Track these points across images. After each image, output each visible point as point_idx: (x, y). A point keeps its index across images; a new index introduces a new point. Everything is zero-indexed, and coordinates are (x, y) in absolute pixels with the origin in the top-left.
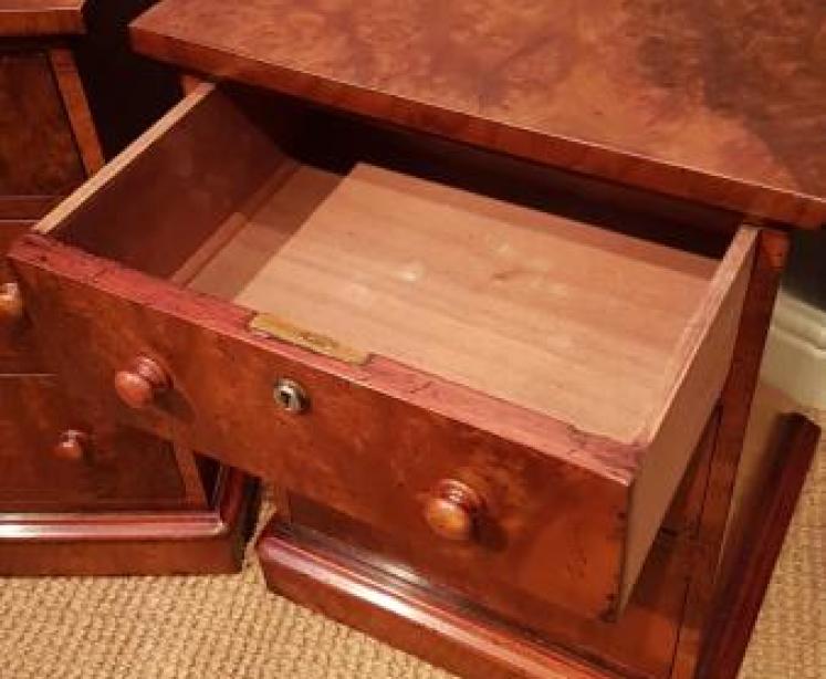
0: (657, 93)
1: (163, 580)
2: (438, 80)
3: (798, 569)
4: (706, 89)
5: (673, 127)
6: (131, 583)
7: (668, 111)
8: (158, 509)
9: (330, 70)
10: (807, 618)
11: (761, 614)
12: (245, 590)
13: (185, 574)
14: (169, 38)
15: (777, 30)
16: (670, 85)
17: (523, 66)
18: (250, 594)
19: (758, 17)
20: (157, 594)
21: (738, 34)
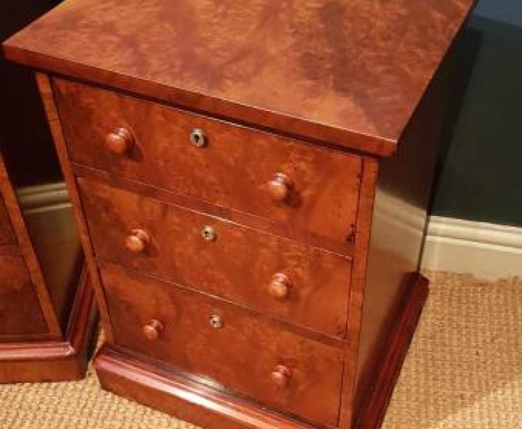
0: (308, 83)
1: (36, 385)
2: (186, 74)
3: (418, 362)
4: (334, 81)
5: (315, 102)
6: (16, 387)
7: (313, 92)
8: (31, 341)
9: (122, 69)
10: (422, 390)
11: (396, 390)
12: (87, 390)
13: (49, 381)
14: (26, 51)
15: (376, 48)
16: (315, 79)
17: (234, 68)
18: (90, 392)
19: (367, 41)
20: (31, 394)
21: (354, 51)
